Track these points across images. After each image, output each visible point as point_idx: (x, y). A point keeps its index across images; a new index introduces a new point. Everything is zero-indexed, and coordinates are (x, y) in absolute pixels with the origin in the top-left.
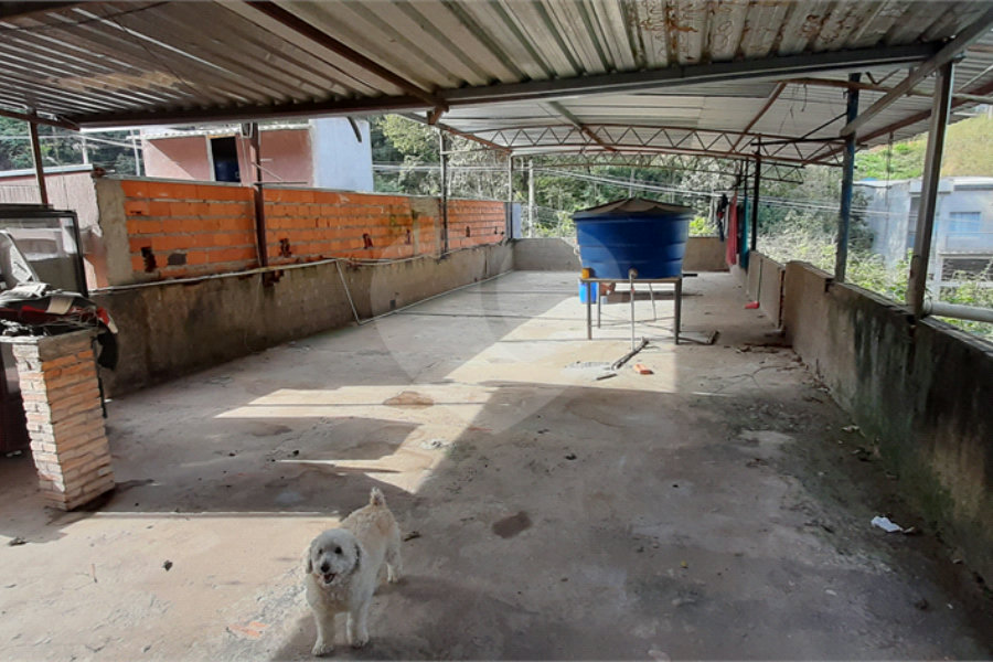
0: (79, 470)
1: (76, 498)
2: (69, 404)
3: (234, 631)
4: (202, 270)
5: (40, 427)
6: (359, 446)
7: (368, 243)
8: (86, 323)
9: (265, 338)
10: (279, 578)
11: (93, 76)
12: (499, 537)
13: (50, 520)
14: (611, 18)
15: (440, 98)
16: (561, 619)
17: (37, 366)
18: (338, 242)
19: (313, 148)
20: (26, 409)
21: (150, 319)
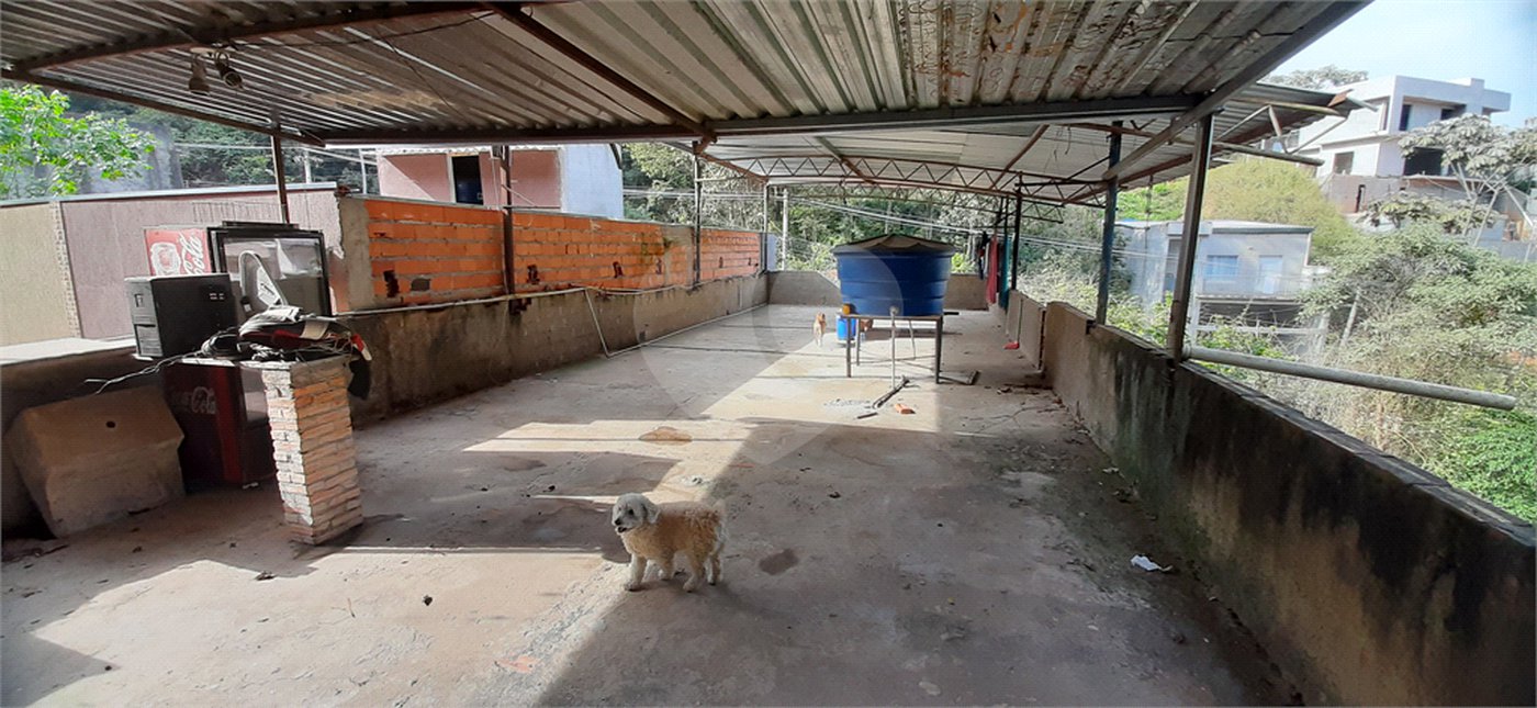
0: (328, 503)
1: (323, 532)
2: (318, 434)
3: (503, 665)
4: (446, 297)
5: (289, 457)
6: (618, 483)
7: (619, 272)
8: (341, 350)
9: (510, 370)
10: (546, 613)
11: (350, 93)
12: (766, 574)
13: (296, 554)
14: (887, 59)
15: (707, 129)
16: (831, 652)
17: (288, 394)
18: (588, 270)
19: (562, 171)
20: (273, 438)
21: (391, 347)
